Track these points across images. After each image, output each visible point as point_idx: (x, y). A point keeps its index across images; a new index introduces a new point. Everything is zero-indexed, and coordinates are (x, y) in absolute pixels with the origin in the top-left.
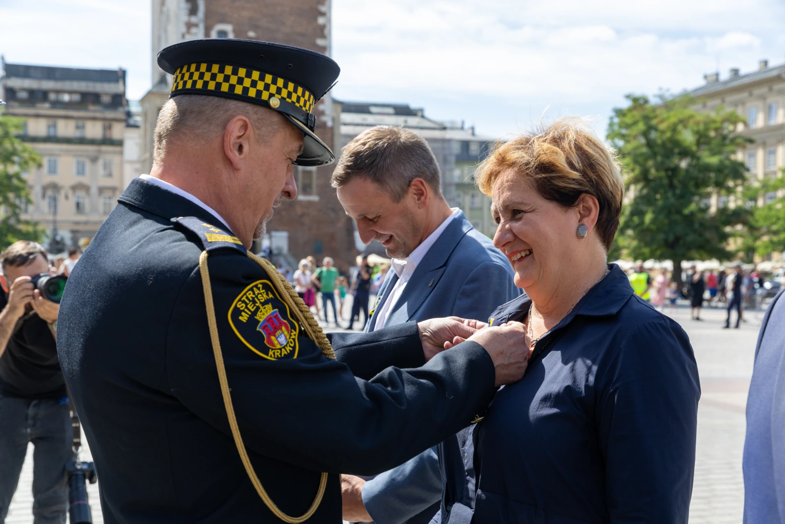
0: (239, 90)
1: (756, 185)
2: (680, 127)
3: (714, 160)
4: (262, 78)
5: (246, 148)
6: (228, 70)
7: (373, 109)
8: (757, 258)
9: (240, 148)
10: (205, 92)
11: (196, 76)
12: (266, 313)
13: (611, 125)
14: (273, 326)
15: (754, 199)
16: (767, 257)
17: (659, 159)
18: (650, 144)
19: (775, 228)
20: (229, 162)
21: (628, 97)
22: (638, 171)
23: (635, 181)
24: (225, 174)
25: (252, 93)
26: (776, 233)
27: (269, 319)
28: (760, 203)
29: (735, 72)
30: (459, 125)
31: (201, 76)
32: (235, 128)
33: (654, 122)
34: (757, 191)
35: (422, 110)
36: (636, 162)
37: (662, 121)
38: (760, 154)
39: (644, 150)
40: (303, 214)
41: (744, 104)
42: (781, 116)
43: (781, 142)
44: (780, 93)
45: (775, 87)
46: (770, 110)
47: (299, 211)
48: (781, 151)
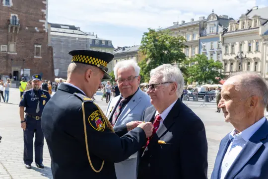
0: (90, 62)
1: (189, 59)
2: (165, 40)
3: (175, 52)
4: (96, 59)
5: (91, 77)
6: (88, 57)
8: (188, 84)
9: (89, 77)
10: (81, 62)
11: (79, 58)
12: (97, 119)
13: (143, 38)
14: (99, 122)
15: (188, 64)
16: (191, 83)
17: (158, 50)
18: (155, 45)
19: (193, 74)
20: (86, 80)
21: (149, 29)
22: (151, 53)
23: (150, 57)
24: (85, 83)
25: (93, 63)
26: (194, 76)
27: (98, 120)
28: (189, 66)
29: (184, 22)
30: (92, 34)
31: (81, 58)
32: (88, 72)
33: (157, 38)
34: (189, 61)
36: (151, 51)
37: (160, 38)
38: (190, 49)
39: (153, 47)
40: (36, 63)
41: (186, 33)
42: (197, 37)
43: (196, 46)
44: (197, 30)
45: (196, 28)
46: (193, 35)
47: (34, 62)
48: (197, 49)
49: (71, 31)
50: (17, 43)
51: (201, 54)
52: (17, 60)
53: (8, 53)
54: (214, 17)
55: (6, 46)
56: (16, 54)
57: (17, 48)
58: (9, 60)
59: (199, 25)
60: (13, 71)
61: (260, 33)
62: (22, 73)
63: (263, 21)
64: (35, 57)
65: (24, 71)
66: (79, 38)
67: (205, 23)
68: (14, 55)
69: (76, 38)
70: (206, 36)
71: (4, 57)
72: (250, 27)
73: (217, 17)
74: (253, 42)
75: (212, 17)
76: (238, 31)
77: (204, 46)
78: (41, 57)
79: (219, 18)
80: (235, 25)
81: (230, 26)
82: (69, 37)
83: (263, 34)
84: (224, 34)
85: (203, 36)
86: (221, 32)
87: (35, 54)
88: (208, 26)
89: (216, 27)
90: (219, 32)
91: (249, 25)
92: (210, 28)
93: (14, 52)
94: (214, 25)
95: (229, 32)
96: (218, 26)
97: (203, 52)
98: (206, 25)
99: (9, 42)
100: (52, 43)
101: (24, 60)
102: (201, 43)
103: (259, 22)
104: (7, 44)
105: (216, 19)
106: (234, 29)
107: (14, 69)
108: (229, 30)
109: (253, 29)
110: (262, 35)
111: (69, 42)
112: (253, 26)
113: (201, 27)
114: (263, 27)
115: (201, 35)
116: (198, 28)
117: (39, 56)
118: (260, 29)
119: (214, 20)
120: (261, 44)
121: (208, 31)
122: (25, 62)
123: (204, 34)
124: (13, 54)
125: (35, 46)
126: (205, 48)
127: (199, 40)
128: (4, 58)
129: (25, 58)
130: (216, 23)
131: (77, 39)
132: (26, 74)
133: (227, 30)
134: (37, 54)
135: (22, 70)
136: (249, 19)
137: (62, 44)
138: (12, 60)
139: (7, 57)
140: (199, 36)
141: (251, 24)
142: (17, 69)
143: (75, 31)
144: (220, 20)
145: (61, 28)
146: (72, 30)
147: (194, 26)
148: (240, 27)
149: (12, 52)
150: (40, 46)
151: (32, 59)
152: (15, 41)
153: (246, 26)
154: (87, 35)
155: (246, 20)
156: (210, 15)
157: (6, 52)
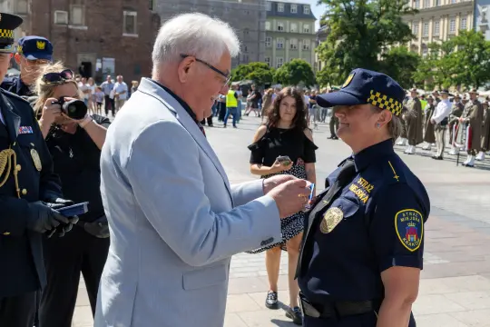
40: (127, 47)
43: (469, 13)
47: (123, 44)
48: (470, 19)
50: (88, 8)
51: (478, 29)
52: (88, 41)
53: (70, 27)
55: (66, 12)
56: (86, 28)
57: (87, 16)
58: (72, 42)
60: (79, 62)
62: (98, 65)
64: (125, 35)
65: (102, 62)
68: (83, 31)
71: (63, 34)
77: (484, 14)
78: (136, 36)
87: (124, 29)
93: (81, 25)
97: (481, 26)
99: (71, 6)
101: (102, 41)
102: (479, 7)
104: (67, 9)
107: (82, 58)
111: (223, 8)
117: (132, 32)
122: (104, 45)
124: (79, 28)
125: (125, 13)
126: (487, 18)
128: (61, 37)
129: (103, 37)
132: (107, 69)
134: (129, 29)
135: (99, 60)
137: (211, 11)
138: (77, 40)
139: (68, 34)
142: (88, 58)
149: (76, 25)
150: (134, 14)
151: (119, 38)
152: (82, 3)
157: (64, 24)
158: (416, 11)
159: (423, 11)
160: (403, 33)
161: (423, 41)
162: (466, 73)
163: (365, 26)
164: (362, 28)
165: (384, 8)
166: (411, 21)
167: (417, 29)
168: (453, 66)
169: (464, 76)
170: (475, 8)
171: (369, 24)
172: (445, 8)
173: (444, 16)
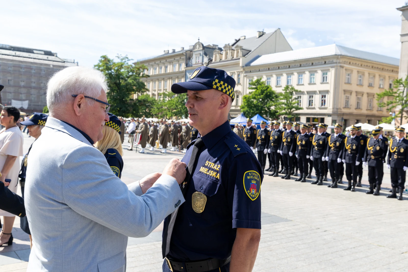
7: (35, 51)
30: (73, 61)
35: (56, 54)
41: (172, 62)
42: (183, 67)
43: (183, 77)
44: (183, 59)
45: (182, 57)
46: (180, 65)
48: (183, 80)
49: (45, 57)
54: (199, 46)
59: (185, 54)
61: (241, 65)
63: (245, 52)
66: (53, 66)
67: (191, 53)
69: (49, 65)
70: (192, 66)
72: (233, 58)
73: (203, 45)
74: (235, 74)
75: (198, 46)
76: (222, 62)
79: (204, 48)
80: (219, 55)
81: (214, 56)
82: (41, 64)
83: (244, 65)
84: (208, 64)
85: (189, 66)
86: (206, 63)
88: (194, 56)
89: (201, 57)
90: (204, 63)
91: (232, 55)
92: (196, 58)
94: (199, 55)
95: (213, 63)
96: (204, 55)
98: (192, 54)
100: (21, 70)
102: (188, 74)
103: (241, 53)
105: (202, 49)
106: (218, 60)
108: (213, 61)
109: (235, 59)
110: (243, 67)
111: (41, 70)
112: (235, 57)
113: (188, 57)
114: (244, 58)
115: (187, 65)
116: (184, 57)
118: (241, 59)
119: (200, 49)
120: (242, 76)
121: (194, 61)
123: (190, 64)
127: (186, 71)
130: (202, 53)
131: (51, 66)
133: (212, 60)
136: (232, 50)
137: (33, 71)
140: (185, 66)
141: (234, 55)
143: (50, 58)
144: (206, 49)
145: (33, 53)
146: (47, 56)
147: (180, 55)
148: (223, 59)
153: (229, 57)
154: (64, 62)
155: (229, 50)
156: (196, 44)
158: (148, 76)
159: (152, 76)
160: (141, 87)
161: (159, 92)
162: (179, 110)
163: (120, 83)
164: (118, 85)
165: (130, 74)
166: (146, 81)
167: (150, 86)
168: (172, 106)
169: (179, 111)
170: (186, 75)
171: (123, 82)
172: (169, 74)
173: (169, 78)
